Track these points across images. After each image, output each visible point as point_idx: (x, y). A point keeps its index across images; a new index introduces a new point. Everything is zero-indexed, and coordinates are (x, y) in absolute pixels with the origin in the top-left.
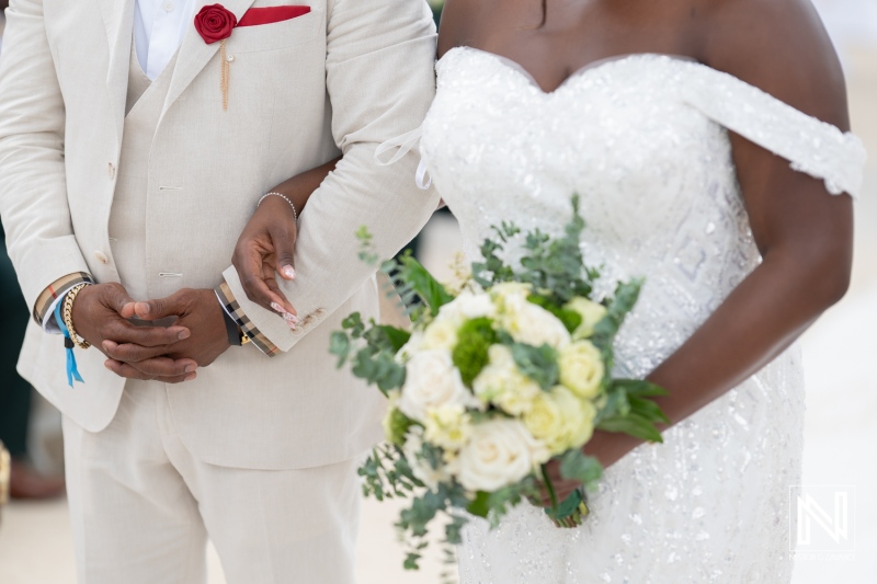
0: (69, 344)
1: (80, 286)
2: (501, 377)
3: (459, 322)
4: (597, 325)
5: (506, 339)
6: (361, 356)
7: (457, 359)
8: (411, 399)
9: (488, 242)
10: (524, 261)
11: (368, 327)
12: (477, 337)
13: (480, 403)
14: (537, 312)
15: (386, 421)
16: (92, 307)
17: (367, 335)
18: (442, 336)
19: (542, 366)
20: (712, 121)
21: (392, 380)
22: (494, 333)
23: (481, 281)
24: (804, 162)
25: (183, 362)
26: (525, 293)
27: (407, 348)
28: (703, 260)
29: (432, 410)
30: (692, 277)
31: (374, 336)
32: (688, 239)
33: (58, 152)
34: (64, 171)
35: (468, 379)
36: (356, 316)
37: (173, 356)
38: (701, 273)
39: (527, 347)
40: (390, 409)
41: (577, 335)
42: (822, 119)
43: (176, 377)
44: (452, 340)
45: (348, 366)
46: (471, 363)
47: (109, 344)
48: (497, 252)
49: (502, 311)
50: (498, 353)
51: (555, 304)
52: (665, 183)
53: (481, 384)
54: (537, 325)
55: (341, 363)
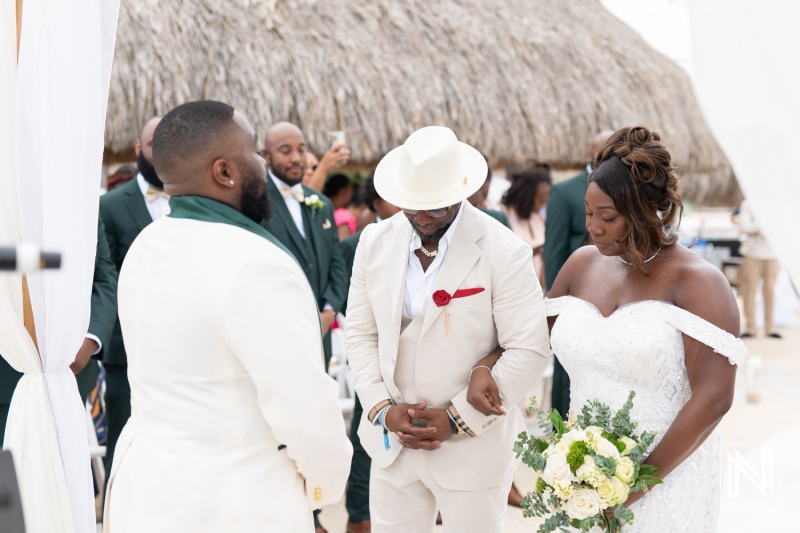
0: (386, 432)
1: (389, 407)
2: (589, 470)
3: (571, 443)
4: (633, 450)
5: (593, 453)
6: (526, 454)
7: (569, 460)
8: (547, 476)
9: (585, 407)
10: (597, 417)
11: (529, 439)
12: (579, 450)
13: (578, 480)
14: (605, 441)
15: (535, 482)
16: (396, 416)
17: (529, 442)
18: (563, 448)
19: (608, 467)
20: (678, 331)
21: (539, 465)
22: (587, 449)
23: (580, 424)
24: (719, 349)
25: (435, 442)
26: (601, 432)
27: (546, 451)
28: (676, 392)
29: (557, 482)
30: (671, 399)
31: (532, 443)
32: (668, 382)
33: (375, 343)
34: (378, 352)
35: (574, 469)
36: (524, 433)
37: (430, 440)
38: (674, 398)
39: (601, 457)
40: (537, 477)
41: (623, 454)
42: (728, 331)
43: (431, 448)
44: (567, 451)
45: (521, 457)
46: (575, 462)
47: (400, 433)
48: (589, 412)
49: (591, 440)
50: (588, 458)
51: (614, 438)
52: (657, 358)
53: (579, 472)
54: (606, 448)
55: (517, 457)
